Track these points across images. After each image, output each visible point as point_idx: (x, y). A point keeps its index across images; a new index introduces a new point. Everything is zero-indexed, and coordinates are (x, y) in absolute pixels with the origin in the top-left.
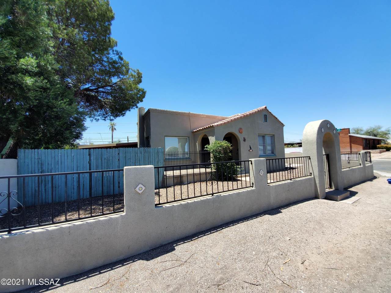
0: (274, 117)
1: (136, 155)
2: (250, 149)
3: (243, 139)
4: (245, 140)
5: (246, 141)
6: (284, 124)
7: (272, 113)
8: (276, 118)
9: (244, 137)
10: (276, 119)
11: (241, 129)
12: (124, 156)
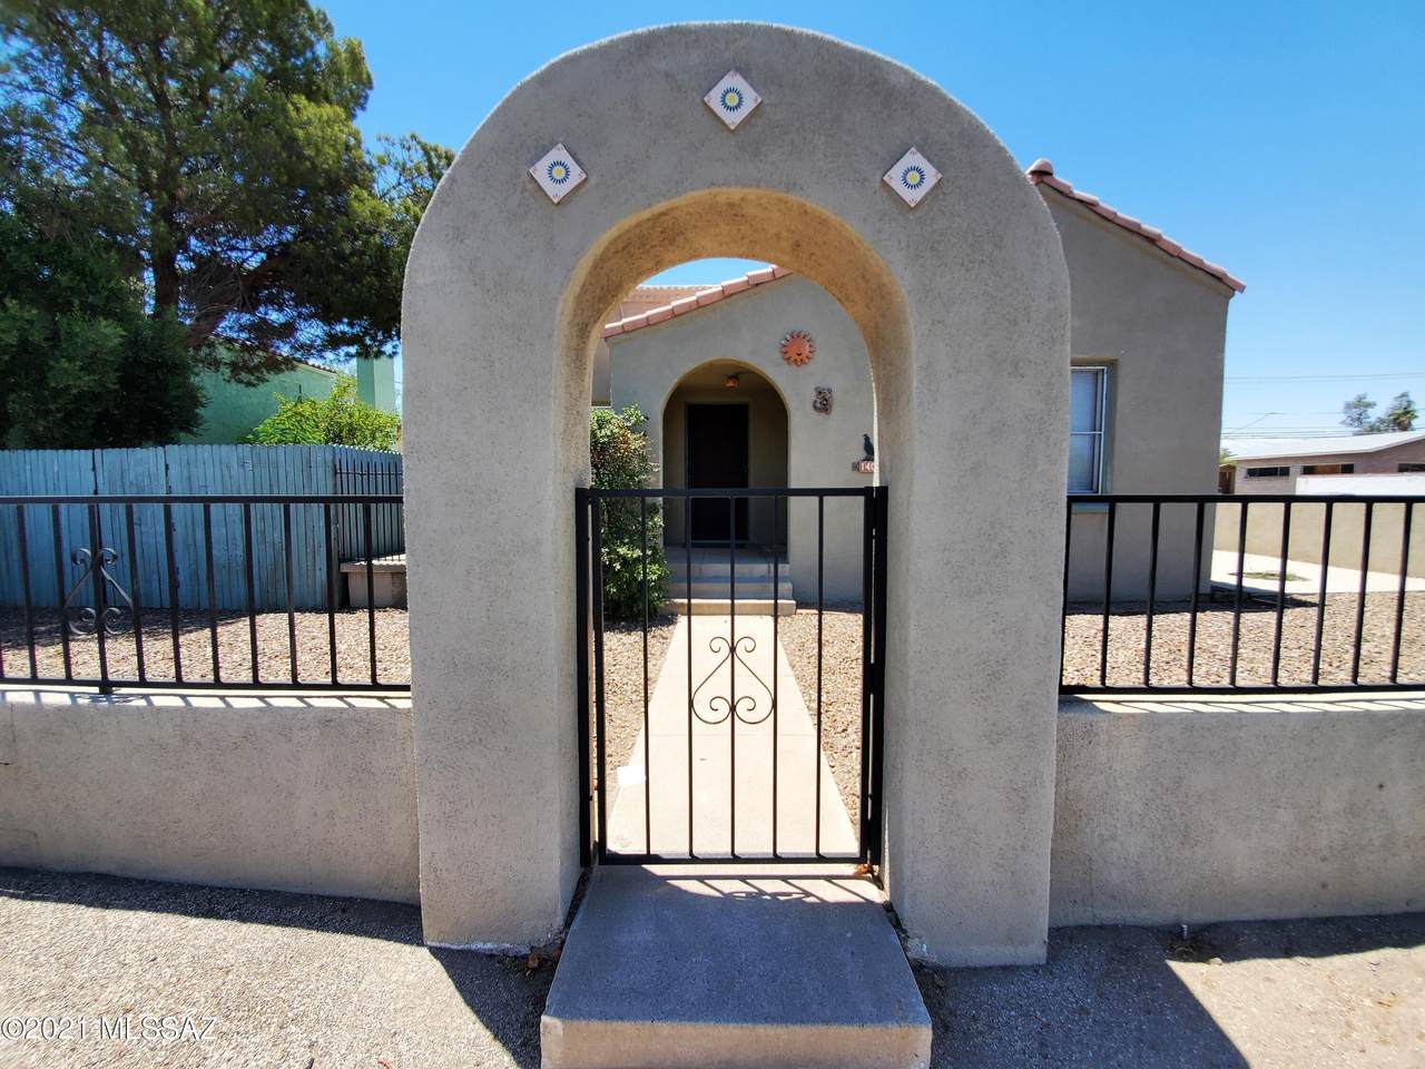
0: (1133, 231)
1: (226, 473)
2: (864, 454)
3: (812, 396)
4: (823, 404)
5: (836, 409)
6: (1234, 275)
7: (1107, 205)
8: (1152, 240)
9: (823, 385)
10: (1146, 244)
11: (797, 337)
12: (185, 474)
